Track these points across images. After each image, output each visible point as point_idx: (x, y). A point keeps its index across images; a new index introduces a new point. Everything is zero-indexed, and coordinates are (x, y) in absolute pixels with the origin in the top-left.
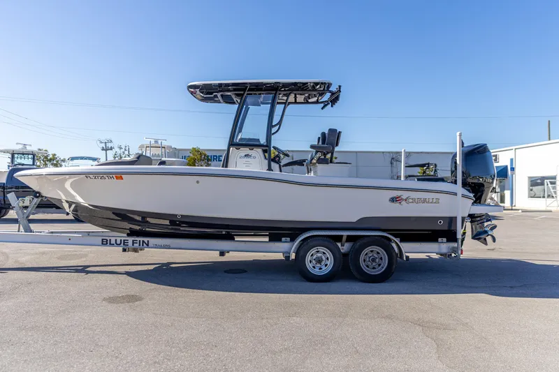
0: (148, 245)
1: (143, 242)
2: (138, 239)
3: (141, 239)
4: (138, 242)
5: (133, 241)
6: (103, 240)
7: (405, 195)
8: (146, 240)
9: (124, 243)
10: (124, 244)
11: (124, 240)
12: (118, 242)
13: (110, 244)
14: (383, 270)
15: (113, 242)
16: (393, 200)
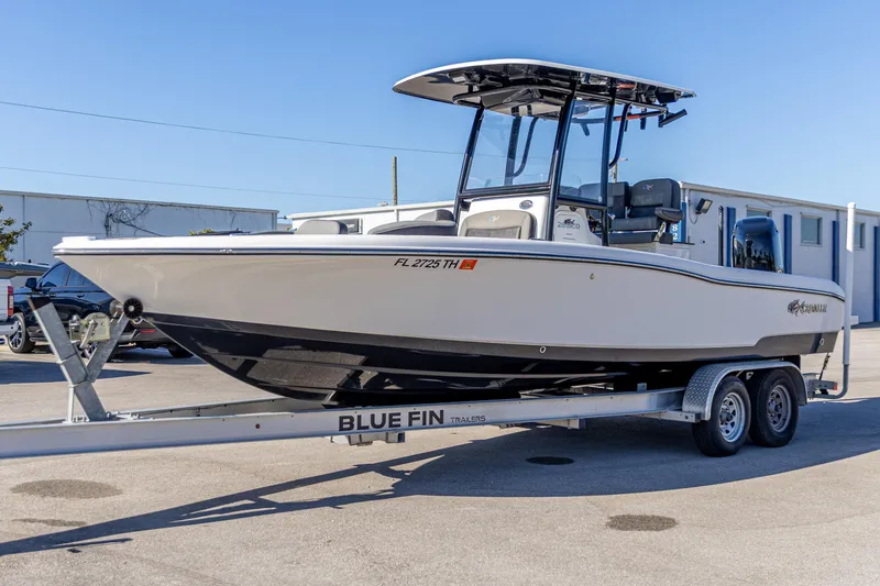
0: (441, 421)
1: (432, 413)
2: (421, 409)
3: (428, 408)
4: (421, 416)
5: (411, 414)
6: (342, 418)
7: (802, 298)
8: (437, 409)
9: (391, 420)
10: (391, 426)
11: (391, 415)
12: (378, 421)
13: (360, 427)
14: (786, 424)
15: (366, 422)
16: (792, 307)
